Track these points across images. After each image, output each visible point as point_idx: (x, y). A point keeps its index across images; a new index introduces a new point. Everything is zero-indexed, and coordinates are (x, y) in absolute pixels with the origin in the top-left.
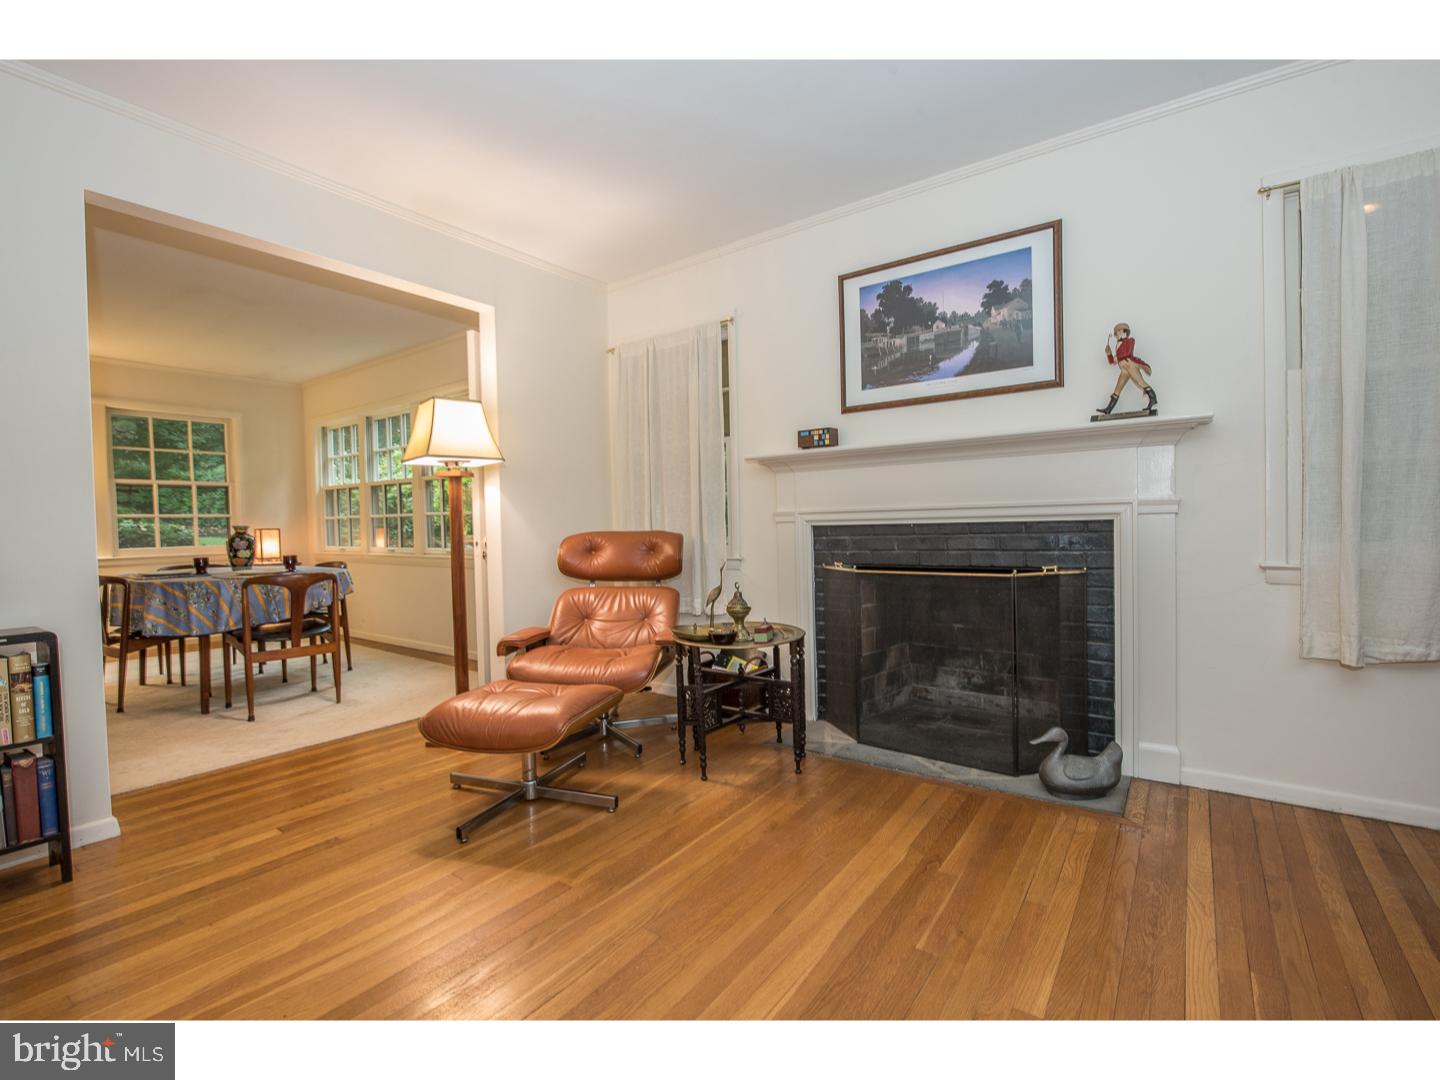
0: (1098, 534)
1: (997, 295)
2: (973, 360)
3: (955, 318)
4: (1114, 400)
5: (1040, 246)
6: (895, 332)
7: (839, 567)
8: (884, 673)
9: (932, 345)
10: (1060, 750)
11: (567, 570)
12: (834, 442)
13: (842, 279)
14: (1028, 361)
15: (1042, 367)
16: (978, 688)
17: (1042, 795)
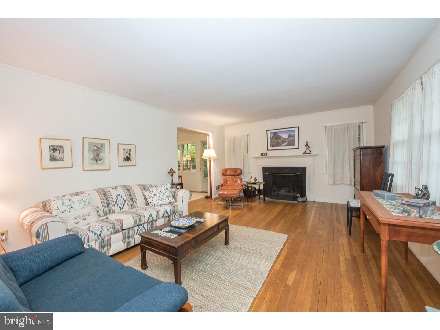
0: (304, 169)
1: (290, 136)
2: (287, 144)
3: (284, 138)
4: (306, 151)
5: (296, 129)
6: (275, 139)
7: (267, 173)
8: (273, 190)
9: (281, 142)
10: (299, 197)
11: (223, 175)
12: (266, 155)
13: (267, 131)
14: (294, 145)
15: (296, 146)
16: (287, 192)
17: (297, 203)
